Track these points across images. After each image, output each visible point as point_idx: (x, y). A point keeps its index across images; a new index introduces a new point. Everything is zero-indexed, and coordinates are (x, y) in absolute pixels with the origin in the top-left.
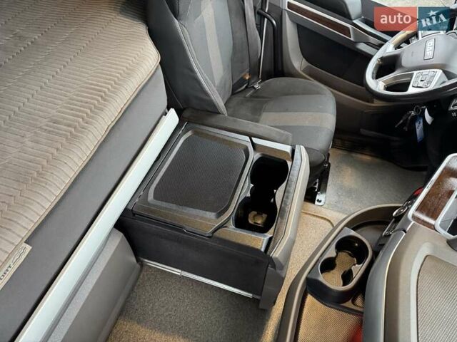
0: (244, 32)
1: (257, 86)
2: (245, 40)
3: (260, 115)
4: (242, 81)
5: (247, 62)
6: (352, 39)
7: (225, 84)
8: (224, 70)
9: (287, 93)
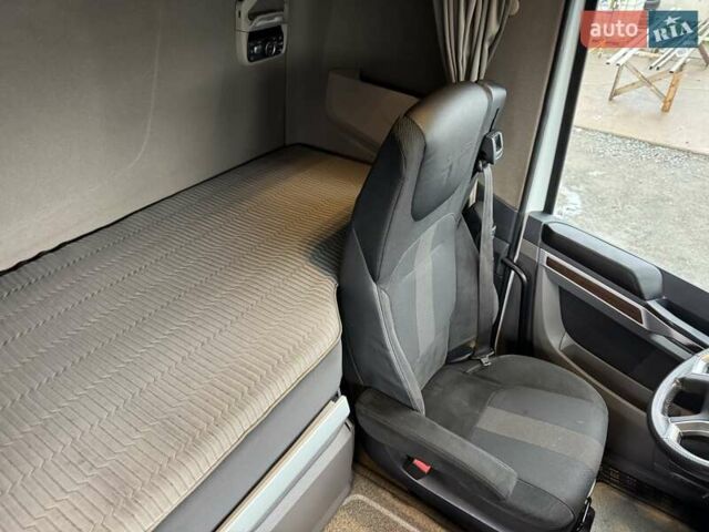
0: (474, 288)
1: (485, 360)
2: (475, 298)
3: (482, 409)
4: (463, 349)
5: (474, 327)
6: (644, 325)
7: (435, 354)
8: (437, 334)
9: (531, 384)
